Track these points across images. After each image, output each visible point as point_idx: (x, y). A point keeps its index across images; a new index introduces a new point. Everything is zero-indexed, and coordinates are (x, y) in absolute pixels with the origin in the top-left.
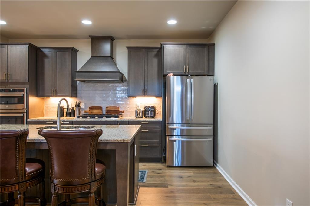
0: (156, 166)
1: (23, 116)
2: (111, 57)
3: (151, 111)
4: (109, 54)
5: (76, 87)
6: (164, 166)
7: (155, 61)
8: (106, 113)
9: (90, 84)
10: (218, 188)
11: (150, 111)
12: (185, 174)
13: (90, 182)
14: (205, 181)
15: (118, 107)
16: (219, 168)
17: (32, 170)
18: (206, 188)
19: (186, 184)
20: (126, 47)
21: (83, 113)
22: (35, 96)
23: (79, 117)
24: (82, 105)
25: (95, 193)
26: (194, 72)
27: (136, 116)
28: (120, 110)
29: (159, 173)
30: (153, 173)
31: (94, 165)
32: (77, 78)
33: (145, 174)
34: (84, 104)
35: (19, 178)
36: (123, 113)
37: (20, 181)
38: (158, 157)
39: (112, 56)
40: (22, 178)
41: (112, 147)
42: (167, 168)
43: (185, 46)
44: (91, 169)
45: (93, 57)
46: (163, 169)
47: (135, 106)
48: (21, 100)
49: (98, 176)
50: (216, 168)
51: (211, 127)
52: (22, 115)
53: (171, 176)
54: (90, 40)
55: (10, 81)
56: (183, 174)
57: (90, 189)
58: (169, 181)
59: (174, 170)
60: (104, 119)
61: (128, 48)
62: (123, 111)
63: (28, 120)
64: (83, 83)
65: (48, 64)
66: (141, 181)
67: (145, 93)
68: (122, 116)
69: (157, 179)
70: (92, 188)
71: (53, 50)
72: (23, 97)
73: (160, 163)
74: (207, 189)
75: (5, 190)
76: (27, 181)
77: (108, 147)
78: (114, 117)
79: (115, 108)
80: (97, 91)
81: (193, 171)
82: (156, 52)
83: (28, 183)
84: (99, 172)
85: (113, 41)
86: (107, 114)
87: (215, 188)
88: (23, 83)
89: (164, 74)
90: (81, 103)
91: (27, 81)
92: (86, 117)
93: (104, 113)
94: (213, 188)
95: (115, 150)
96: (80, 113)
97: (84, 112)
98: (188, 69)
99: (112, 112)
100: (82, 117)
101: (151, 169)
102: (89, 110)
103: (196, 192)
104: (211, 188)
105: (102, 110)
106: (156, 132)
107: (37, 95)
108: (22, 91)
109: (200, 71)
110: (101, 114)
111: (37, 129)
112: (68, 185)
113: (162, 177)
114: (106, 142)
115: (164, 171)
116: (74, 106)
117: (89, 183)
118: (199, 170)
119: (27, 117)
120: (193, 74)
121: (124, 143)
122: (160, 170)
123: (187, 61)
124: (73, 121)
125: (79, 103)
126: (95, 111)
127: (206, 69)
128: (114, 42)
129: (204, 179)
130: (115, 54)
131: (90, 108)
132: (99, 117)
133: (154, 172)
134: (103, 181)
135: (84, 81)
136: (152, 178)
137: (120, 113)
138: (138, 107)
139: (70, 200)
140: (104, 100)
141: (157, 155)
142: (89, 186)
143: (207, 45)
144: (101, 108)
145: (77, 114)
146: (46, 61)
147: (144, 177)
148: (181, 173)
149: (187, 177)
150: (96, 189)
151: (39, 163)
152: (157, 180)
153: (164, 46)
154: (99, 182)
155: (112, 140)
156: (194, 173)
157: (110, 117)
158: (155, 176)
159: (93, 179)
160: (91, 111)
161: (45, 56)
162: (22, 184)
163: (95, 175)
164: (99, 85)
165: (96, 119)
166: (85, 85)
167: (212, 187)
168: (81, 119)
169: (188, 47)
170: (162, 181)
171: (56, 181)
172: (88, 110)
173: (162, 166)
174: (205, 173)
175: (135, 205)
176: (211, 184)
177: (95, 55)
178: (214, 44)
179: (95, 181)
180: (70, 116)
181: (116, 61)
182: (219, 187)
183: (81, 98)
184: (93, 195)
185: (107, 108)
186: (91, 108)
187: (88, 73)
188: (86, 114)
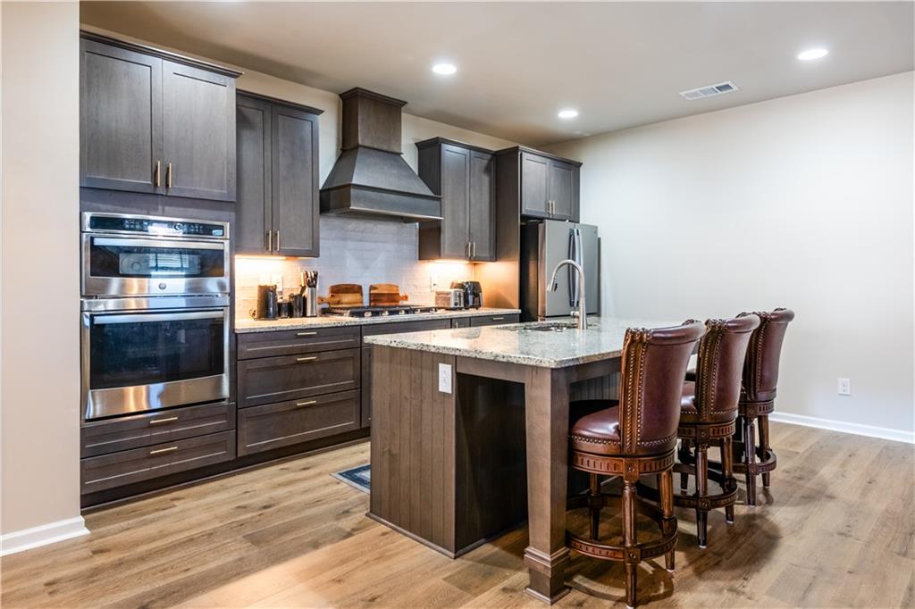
1: (223, 319)
7: (486, 180)
8: (370, 301)
15: (397, 287)
26: (560, 213)
28: (401, 292)
43: (549, 160)
45: (363, 148)
55: (171, 193)
62: (406, 296)
63: (238, 330)
71: (269, 106)
72: (223, 252)
80: (349, 242)
82: (487, 161)
86: (372, 304)
89: (523, 213)
93: (366, 303)
99: (384, 299)
102: (332, 296)
105: (362, 295)
109: (566, 214)
110: (361, 305)
126: (346, 299)
131: (335, 290)
132: (352, 314)
140: (366, 268)
143: (573, 164)
144: (357, 289)
153: (523, 154)
160: (336, 298)
169: (551, 164)
172: (329, 295)
177: (368, 144)
178: (578, 165)
180: (290, 316)
185: (372, 288)
186: (337, 290)
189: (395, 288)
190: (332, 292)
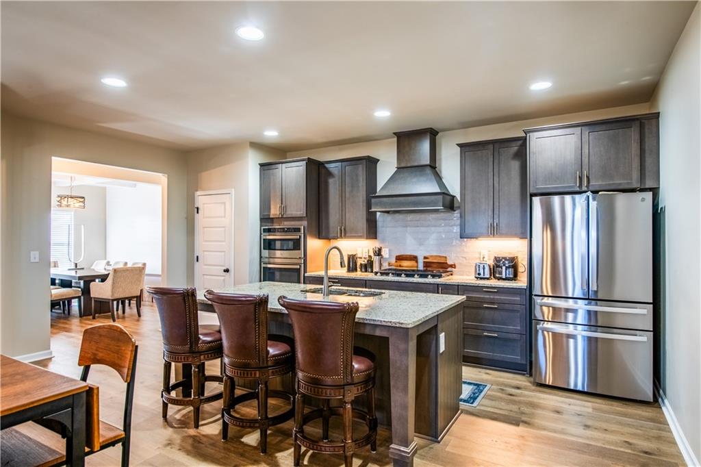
0: (512, 379)
1: (300, 269)
2: (430, 166)
3: (507, 268)
4: (426, 160)
5: (375, 222)
6: (530, 382)
7: (515, 165)
8: (424, 267)
9: (397, 216)
10: (642, 454)
11: (504, 268)
12: (572, 407)
13: (344, 385)
14: (613, 432)
15: (446, 257)
16: (668, 410)
17: (277, 353)
18: (608, 447)
19: (563, 429)
20: (457, 145)
21: (385, 266)
22: (316, 238)
23: (376, 273)
24: (385, 253)
25: (352, 403)
26: (604, 183)
27: (477, 276)
28: (450, 262)
29: (511, 395)
30: (499, 392)
31: (350, 359)
32: (372, 207)
33: (482, 391)
34: (387, 250)
35: (259, 361)
36: (455, 268)
37: (261, 365)
38: (519, 362)
39: (433, 165)
40: (263, 362)
41: (384, 334)
42: (534, 388)
43: (580, 128)
44: (345, 363)
45: (400, 169)
46: (526, 388)
47: (477, 256)
48: (296, 245)
49: (357, 377)
50: (661, 408)
51: (646, 310)
52: (298, 267)
53: (534, 405)
54: (395, 139)
55: (285, 216)
56: (567, 406)
57: (344, 396)
58: (527, 414)
59: (550, 394)
60: (416, 279)
61: (460, 145)
62: (454, 265)
63: (306, 275)
64: (386, 214)
65: (333, 187)
66: (468, 403)
67: (494, 231)
68: (452, 275)
69: (503, 405)
70: (347, 395)
71: (340, 163)
72: (299, 240)
73: (524, 375)
74: (610, 450)
75: (247, 375)
76: (270, 367)
77: (378, 333)
78: (433, 276)
79: (439, 258)
80: (409, 228)
81: (594, 404)
82: (516, 148)
83: (271, 371)
84: (359, 371)
85: (435, 136)
86: (425, 269)
87: (633, 452)
88: (300, 219)
89: (531, 192)
90: (383, 250)
91: (305, 215)
92: (387, 274)
93: (421, 267)
94: (630, 451)
95: (388, 338)
96: (381, 265)
97: (387, 264)
98: (588, 177)
99: (435, 266)
100: (381, 273)
101: (498, 384)
102: (396, 262)
103: (579, 450)
104: (622, 449)
105: (417, 262)
106: (513, 311)
107: (319, 237)
108: (299, 230)
109: (620, 182)
110: (416, 269)
111: (302, 291)
112: (315, 383)
113: (513, 404)
114: (372, 323)
115: (526, 393)
116: (372, 254)
117: (342, 387)
118: (612, 405)
119: (305, 272)
120: (602, 189)
121: (401, 328)
122: (518, 388)
123: (585, 160)
124: (366, 280)
125: (380, 250)
126: (406, 264)
127: (635, 174)
128: (437, 137)
129: (614, 427)
130: (440, 159)
132: (407, 276)
133: (502, 390)
134: (371, 386)
135: (388, 212)
136: (494, 402)
137: (449, 269)
138: (484, 258)
139: (330, 409)
140: (421, 244)
141: (517, 358)
142: (342, 390)
143: (638, 119)
144: (415, 258)
145: (376, 268)
146: (331, 181)
147: (478, 396)
148: (562, 402)
149: (573, 415)
150: (353, 398)
151: (287, 343)
152: (503, 408)
153: (531, 134)
154: (359, 387)
155: (381, 321)
156: (594, 409)
157: (426, 276)
158: (501, 399)
159: (349, 381)
160: (399, 263)
161: (330, 174)
162: (263, 370)
163: (351, 375)
164: (411, 217)
165: (403, 279)
166: (389, 217)
167: (627, 448)
168: (379, 277)
169: (586, 131)
170: (511, 411)
171: (300, 375)
172: (393, 261)
173: (525, 381)
174: (625, 415)
175: (439, 442)
176: (626, 442)
177: (403, 165)
178: (657, 115)
179: (353, 384)
180: (366, 271)
181: (441, 172)
182: (646, 453)
183: (383, 241)
184: (349, 406)
185: (425, 258)
186: (399, 258)
187: (391, 199)
188: (390, 267)
189: (444, 259)
190: (396, 259)
